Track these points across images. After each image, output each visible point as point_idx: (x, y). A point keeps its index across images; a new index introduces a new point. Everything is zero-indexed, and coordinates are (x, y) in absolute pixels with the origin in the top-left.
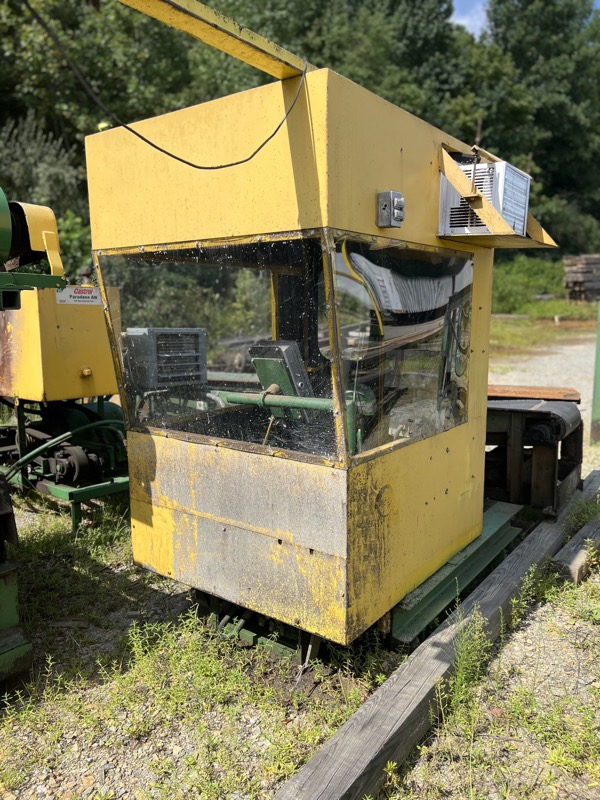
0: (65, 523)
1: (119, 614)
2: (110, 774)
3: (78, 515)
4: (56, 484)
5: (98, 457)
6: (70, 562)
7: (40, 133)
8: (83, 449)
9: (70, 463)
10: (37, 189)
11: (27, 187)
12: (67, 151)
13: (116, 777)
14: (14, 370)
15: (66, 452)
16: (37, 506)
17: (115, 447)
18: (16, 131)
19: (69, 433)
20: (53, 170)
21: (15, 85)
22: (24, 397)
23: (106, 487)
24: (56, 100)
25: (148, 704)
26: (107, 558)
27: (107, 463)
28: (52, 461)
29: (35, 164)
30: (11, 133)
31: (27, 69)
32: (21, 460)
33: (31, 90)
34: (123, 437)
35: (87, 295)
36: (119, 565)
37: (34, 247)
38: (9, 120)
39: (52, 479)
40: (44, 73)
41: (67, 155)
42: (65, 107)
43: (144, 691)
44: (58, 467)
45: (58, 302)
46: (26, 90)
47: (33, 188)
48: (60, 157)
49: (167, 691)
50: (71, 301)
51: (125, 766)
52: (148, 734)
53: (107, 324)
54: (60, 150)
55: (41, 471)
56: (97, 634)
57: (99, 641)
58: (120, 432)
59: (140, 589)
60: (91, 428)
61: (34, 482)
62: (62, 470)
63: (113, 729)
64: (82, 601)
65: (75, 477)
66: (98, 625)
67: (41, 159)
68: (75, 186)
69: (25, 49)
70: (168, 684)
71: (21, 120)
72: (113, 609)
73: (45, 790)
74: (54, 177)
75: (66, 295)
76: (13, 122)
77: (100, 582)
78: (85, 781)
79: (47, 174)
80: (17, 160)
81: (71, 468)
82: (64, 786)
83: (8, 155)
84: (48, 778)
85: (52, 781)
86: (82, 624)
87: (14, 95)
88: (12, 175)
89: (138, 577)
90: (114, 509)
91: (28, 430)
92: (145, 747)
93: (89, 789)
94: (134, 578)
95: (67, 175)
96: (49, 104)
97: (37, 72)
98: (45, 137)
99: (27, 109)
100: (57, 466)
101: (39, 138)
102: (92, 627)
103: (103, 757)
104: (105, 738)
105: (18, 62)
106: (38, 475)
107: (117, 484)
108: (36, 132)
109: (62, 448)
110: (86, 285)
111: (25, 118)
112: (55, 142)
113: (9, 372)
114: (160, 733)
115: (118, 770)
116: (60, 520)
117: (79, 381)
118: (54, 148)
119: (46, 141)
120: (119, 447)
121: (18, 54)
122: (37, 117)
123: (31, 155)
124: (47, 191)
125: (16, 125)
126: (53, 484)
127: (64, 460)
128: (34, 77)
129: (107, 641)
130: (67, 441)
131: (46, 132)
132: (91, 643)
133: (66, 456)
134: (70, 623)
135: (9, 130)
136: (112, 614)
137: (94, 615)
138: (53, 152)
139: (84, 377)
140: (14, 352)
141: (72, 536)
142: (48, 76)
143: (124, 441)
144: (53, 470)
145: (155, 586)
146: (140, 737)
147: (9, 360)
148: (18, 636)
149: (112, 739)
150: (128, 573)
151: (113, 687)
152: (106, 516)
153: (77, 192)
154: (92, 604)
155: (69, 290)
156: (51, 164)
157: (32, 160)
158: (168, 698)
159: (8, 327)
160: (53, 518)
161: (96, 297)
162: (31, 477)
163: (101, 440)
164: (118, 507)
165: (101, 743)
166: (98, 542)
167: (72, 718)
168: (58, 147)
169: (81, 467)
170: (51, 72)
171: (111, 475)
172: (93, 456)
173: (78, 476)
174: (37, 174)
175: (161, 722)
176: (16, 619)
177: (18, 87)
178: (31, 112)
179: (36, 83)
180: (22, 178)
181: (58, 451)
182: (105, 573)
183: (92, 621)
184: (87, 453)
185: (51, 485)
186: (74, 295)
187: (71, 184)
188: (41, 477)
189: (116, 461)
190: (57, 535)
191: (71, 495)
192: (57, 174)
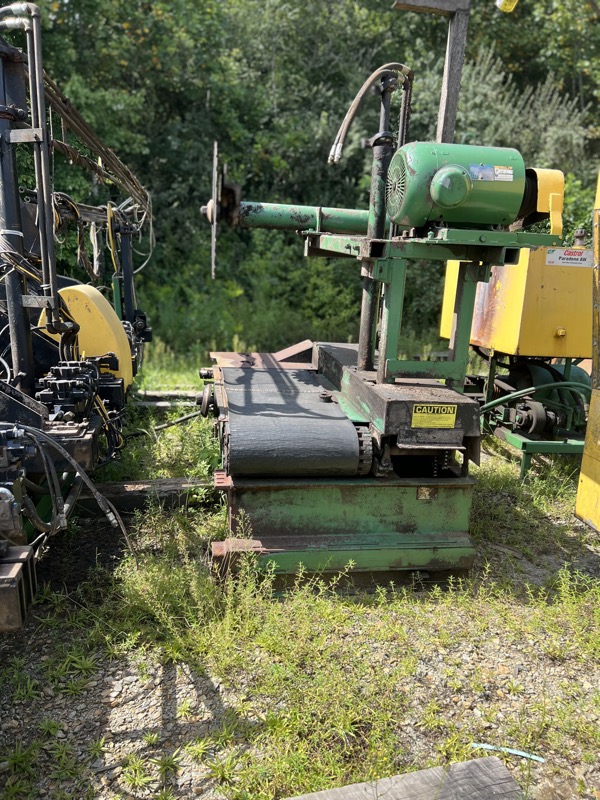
0: (514, 469)
1: (551, 558)
2: (523, 673)
3: (527, 466)
4: (513, 432)
5: (556, 415)
6: (514, 502)
7: (556, 96)
8: (544, 406)
9: (528, 416)
10: (542, 154)
11: (533, 153)
12: (580, 111)
13: (528, 679)
14: (494, 325)
15: (527, 405)
16: (491, 450)
17: (575, 410)
18: (532, 98)
19: (533, 388)
20: (562, 133)
21: (540, 49)
22: (500, 350)
23: (559, 445)
24: (580, 57)
25: (566, 638)
26: (548, 509)
27: (564, 425)
28: (513, 411)
29: (545, 130)
30: (529, 99)
31: (555, 31)
32: (486, 406)
33: (555, 51)
34: (584, 401)
35: (577, 257)
36: (558, 518)
37: (540, 209)
38: (528, 87)
39: (509, 427)
40: (572, 31)
41: (579, 115)
42: (587, 63)
43: (565, 626)
44: (518, 417)
45: (547, 263)
46: (549, 53)
47: (538, 153)
48: (572, 118)
49: (587, 635)
50: (560, 263)
51: (537, 674)
52: (563, 660)
53: (594, 282)
54: (573, 110)
55: (501, 418)
56: (529, 567)
57: (529, 573)
58: (582, 396)
59: (576, 545)
60: (554, 387)
61: (494, 427)
62: (520, 421)
63: (532, 642)
64: (520, 537)
65: (531, 430)
66: (530, 560)
67: (551, 123)
68: (582, 146)
69: (556, 10)
70: (589, 630)
71: (539, 85)
72: (546, 552)
73: (468, 659)
74: (562, 140)
75: (555, 256)
76: (532, 88)
77: (538, 527)
78: (501, 669)
79: (555, 137)
80: (528, 127)
81: (529, 421)
82: (483, 663)
83: (521, 122)
84: (472, 652)
85: (474, 655)
86: (516, 555)
87: (538, 60)
88: (521, 142)
89: (575, 535)
90: (562, 468)
91: (496, 381)
92: (558, 669)
93: (504, 676)
94: (571, 534)
95: (575, 136)
96: (570, 63)
97: (565, 31)
98: (560, 99)
99: (548, 72)
100: (517, 415)
101: (554, 101)
102: (524, 560)
103: (519, 660)
104: (523, 646)
105: (547, 25)
106: (499, 422)
107: (570, 445)
108: (552, 95)
109: (524, 401)
110: (577, 247)
111: (543, 83)
112: (570, 103)
113: (490, 326)
114: (572, 664)
115: (530, 674)
116: (510, 466)
117: (552, 340)
118: (568, 109)
119: (561, 102)
120: (579, 410)
121: (547, 17)
122: (556, 80)
123: (543, 120)
124: (551, 155)
125: (533, 92)
126: (510, 432)
127: (524, 412)
128: (560, 38)
129: (536, 576)
130: (529, 395)
131: (562, 94)
132: (522, 572)
133: (527, 409)
134: (506, 550)
135: (527, 97)
136: (544, 557)
137: (528, 550)
138: (567, 113)
139: (557, 337)
140: (498, 308)
141: (519, 482)
142: (575, 33)
143: (585, 406)
144: (512, 419)
145: (591, 548)
146: (555, 660)
147: (492, 315)
148: (466, 539)
149: (530, 649)
150: (566, 528)
151: (535, 612)
152: (554, 473)
153: (583, 153)
154: (528, 542)
155: (559, 252)
156: (562, 127)
157: (542, 125)
158: (587, 641)
159: (497, 285)
160: (504, 462)
161: (585, 260)
162: (491, 422)
163: (562, 401)
164: (567, 467)
165: (519, 647)
166: (542, 493)
167: (498, 620)
168: (571, 108)
169: (538, 421)
170: (579, 28)
171: (565, 436)
172: (551, 414)
173: (535, 429)
174: (545, 139)
175: (577, 657)
176: (465, 525)
177: (542, 52)
178: (551, 75)
179: (561, 43)
180: (530, 144)
181: (520, 402)
182: (543, 521)
183: (525, 555)
184: (546, 410)
185: (508, 433)
186: (563, 256)
187: (578, 145)
188: (500, 424)
189: (573, 423)
190: (505, 478)
191: (525, 445)
192: (565, 137)
